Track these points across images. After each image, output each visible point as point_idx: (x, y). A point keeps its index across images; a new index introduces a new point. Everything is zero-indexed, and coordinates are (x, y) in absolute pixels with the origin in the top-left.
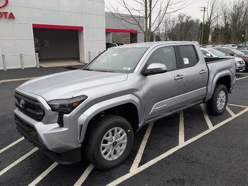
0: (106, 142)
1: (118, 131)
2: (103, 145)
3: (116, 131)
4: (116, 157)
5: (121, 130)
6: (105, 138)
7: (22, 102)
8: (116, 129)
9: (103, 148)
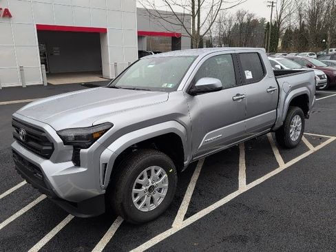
0: (139, 186)
1: (156, 171)
2: (135, 190)
3: (153, 172)
4: (153, 207)
5: (160, 170)
6: (138, 181)
7: (22, 132)
8: (153, 168)
9: (136, 195)
